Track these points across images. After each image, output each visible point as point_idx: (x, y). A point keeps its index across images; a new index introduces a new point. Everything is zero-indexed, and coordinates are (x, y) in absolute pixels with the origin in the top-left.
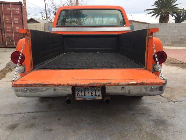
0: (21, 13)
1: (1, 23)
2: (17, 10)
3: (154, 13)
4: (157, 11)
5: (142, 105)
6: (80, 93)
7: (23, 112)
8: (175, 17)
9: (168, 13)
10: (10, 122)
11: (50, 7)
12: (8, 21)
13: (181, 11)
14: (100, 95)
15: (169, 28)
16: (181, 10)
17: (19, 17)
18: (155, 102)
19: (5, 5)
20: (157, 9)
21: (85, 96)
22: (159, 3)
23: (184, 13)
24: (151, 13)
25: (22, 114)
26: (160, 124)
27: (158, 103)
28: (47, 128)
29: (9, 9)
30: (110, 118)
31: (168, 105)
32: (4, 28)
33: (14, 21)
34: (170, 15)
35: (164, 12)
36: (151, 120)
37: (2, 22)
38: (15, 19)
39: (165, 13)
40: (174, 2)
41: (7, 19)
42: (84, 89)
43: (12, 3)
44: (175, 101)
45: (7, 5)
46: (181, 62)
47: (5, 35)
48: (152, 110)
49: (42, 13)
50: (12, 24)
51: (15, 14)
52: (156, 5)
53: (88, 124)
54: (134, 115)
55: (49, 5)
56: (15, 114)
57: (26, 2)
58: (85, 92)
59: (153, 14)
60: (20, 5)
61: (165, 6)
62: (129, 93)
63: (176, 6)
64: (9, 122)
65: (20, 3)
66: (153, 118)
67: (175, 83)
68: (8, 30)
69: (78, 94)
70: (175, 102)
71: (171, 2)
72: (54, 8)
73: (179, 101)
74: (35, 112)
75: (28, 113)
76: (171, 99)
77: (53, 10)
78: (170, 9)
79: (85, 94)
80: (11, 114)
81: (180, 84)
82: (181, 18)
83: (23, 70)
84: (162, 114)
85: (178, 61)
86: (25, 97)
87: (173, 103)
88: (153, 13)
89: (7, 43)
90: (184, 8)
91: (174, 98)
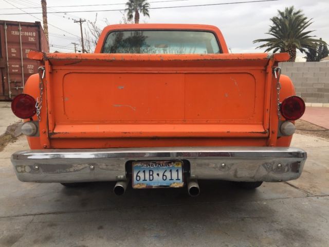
0: (38, 40)
1: (2, 57)
2: (31, 35)
3: (270, 47)
4: (274, 44)
5: (259, 202)
6: (141, 175)
7: (32, 213)
8: (306, 53)
9: (295, 47)
10: (5, 232)
11: (90, 33)
12: (14, 55)
13: (316, 43)
14: (179, 178)
15: (298, 71)
16: (317, 41)
17: (35, 48)
18: (281, 196)
19: (10, 26)
20: (274, 39)
21: (150, 180)
22: (278, 29)
23: (321, 46)
24: (264, 46)
25: (29, 216)
26: (294, 237)
27: (288, 198)
28: (76, 244)
29: (16, 33)
30: (198, 225)
31: (307, 203)
32: (7, 67)
33: (25, 54)
34: (297, 50)
35: (286, 44)
36: (277, 230)
37: (3, 55)
38: (28, 51)
39: (289, 46)
40: (304, 29)
41: (13, 50)
42: (148, 167)
43: (22, 24)
44: (318, 196)
45: (13, 26)
46: (322, 127)
47: (7, 79)
48: (278, 212)
49: (75, 44)
50: (21, 59)
51: (27, 43)
52: (273, 33)
53: (156, 236)
54: (243, 220)
55: (88, 30)
56: (15, 216)
57: (48, 25)
58: (151, 174)
59: (267, 48)
60: (37, 28)
61: (289, 35)
62: (235, 175)
63: (308, 35)
64: (3, 231)
65: (37, 24)
66: (282, 227)
67: (315, 163)
68: (13, 71)
69: (137, 176)
70: (320, 198)
71: (299, 27)
72: (97, 35)
73: (326, 195)
74: (54, 213)
75: (41, 215)
76: (311, 192)
77: (94, 39)
78: (297, 40)
79: (151, 177)
80: (8, 217)
81: (325, 165)
82: (317, 55)
83: (34, 129)
84: (298, 218)
85: (317, 126)
86: (36, 182)
87: (314, 199)
88: (269, 45)
89: (10, 93)
90: (321, 39)
91: (316, 189)
